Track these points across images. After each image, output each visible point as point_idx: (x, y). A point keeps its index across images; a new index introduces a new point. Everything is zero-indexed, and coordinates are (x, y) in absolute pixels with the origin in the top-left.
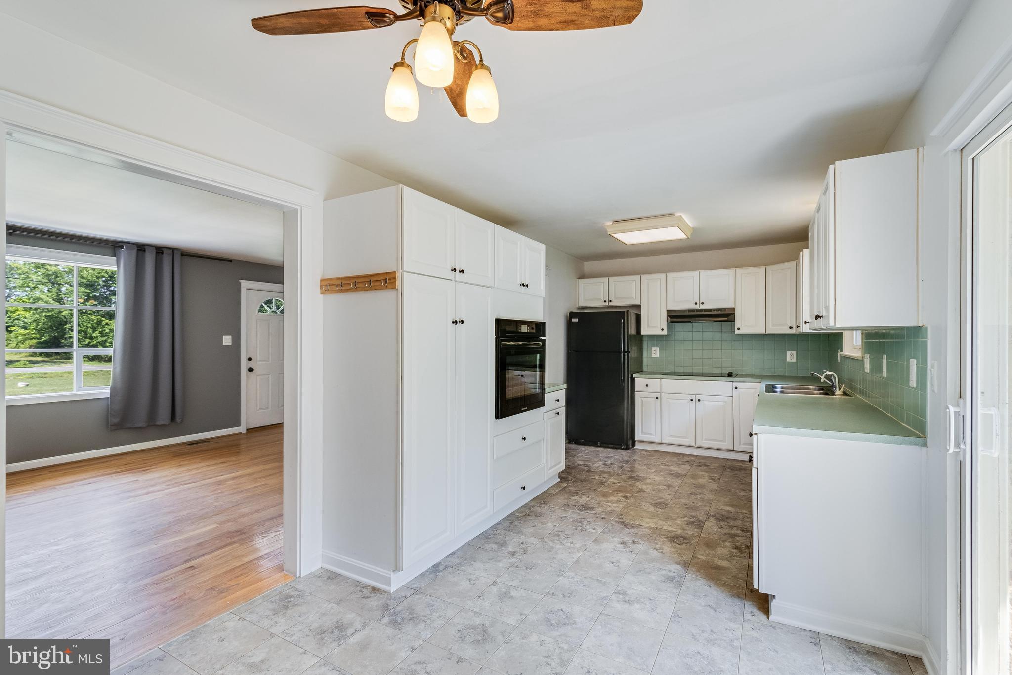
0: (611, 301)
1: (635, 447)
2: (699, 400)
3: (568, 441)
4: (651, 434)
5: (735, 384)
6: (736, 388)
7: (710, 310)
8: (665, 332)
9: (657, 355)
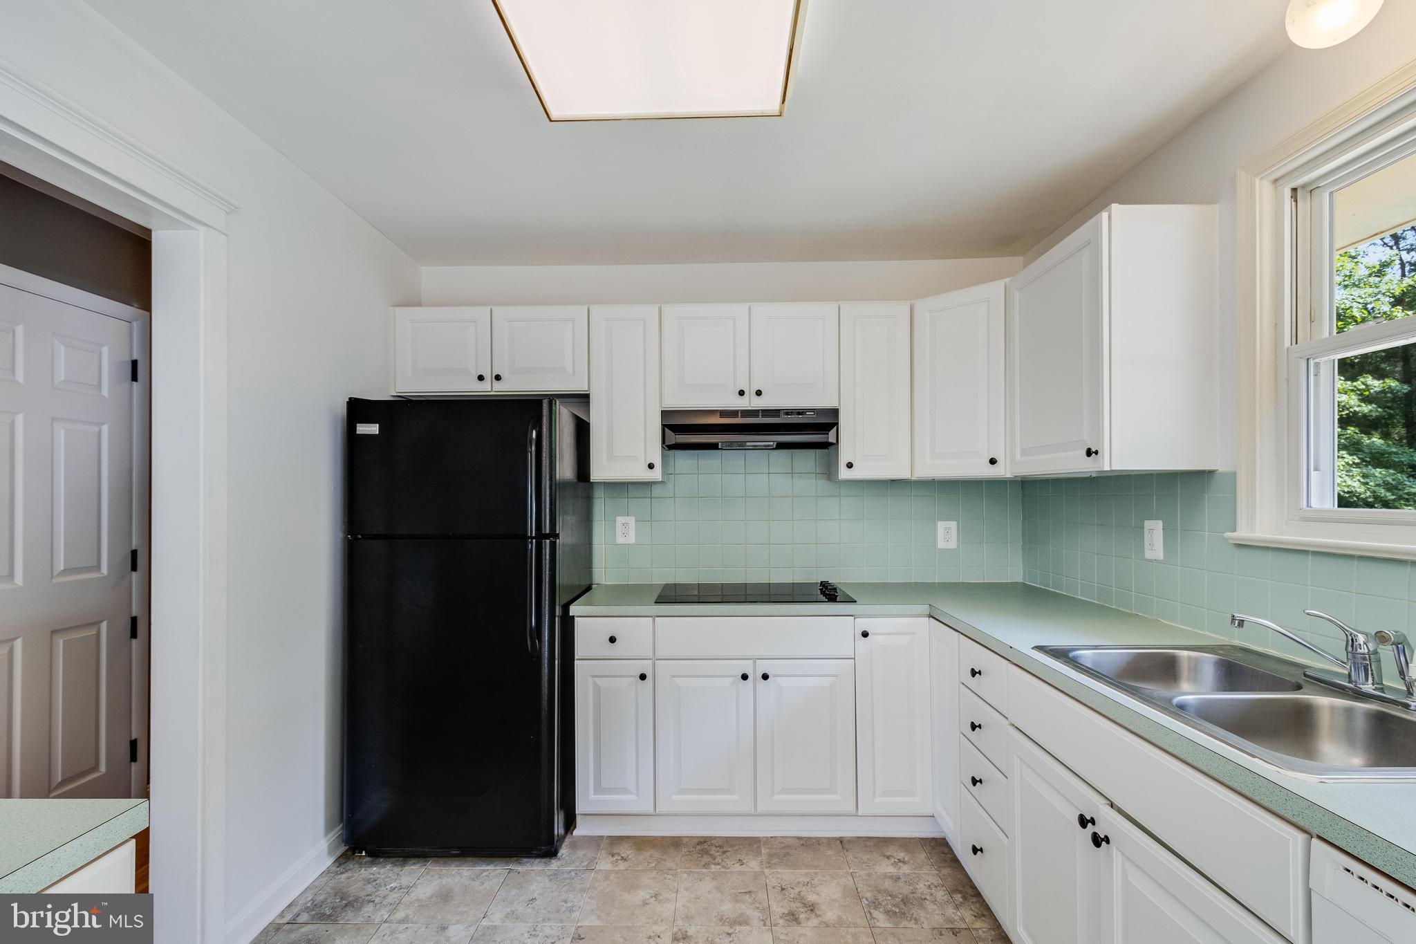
0: (498, 378)
1: (576, 833)
2: (765, 677)
3: (343, 848)
4: (625, 791)
5: (863, 624)
6: (865, 635)
7: (776, 412)
8: (656, 474)
9: (632, 538)
